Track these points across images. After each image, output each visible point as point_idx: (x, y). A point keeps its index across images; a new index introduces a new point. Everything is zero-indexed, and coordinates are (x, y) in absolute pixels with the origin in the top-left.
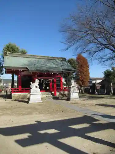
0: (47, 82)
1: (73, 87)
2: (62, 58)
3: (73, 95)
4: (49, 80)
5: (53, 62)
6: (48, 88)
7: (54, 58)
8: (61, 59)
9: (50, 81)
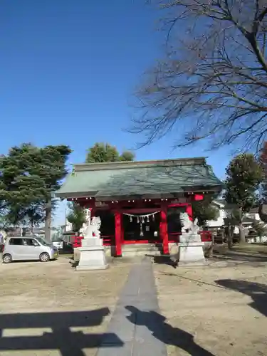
0: (143, 222)
1: (187, 231)
2: (196, 159)
3: (185, 250)
4: (147, 216)
5: (168, 173)
6: (156, 233)
7: (173, 161)
8: (193, 162)
9: (151, 217)
